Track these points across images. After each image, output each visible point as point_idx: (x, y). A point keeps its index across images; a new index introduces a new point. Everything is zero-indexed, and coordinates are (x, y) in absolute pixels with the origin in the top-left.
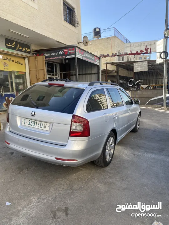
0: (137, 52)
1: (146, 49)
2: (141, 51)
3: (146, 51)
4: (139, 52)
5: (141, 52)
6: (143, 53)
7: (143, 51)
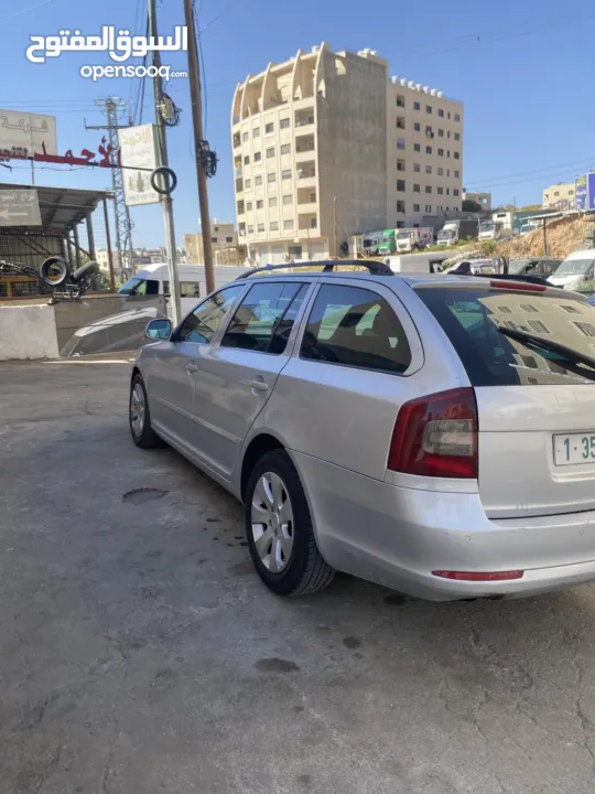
0: (69, 152)
1: (101, 150)
2: (85, 152)
3: (103, 157)
4: (77, 154)
5: (84, 157)
6: (91, 160)
7: (91, 155)
